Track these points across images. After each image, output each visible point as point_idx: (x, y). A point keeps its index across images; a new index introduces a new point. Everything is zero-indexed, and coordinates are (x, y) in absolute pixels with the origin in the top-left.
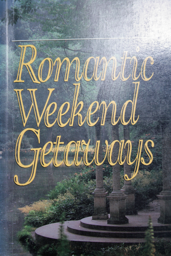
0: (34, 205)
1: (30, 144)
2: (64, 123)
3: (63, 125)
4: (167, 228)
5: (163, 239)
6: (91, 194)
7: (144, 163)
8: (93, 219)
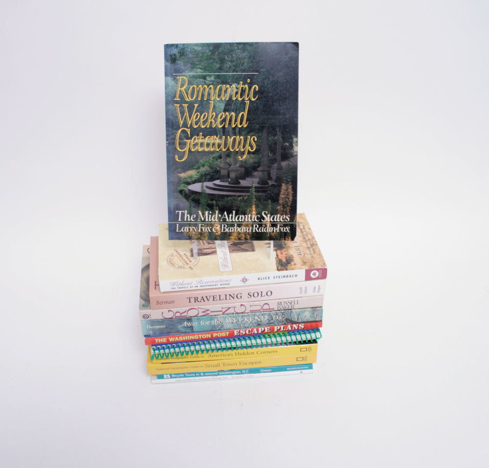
0: (187, 173)
1: (184, 137)
2: (204, 125)
3: (203, 127)
4: (262, 187)
5: (260, 194)
6: (219, 167)
7: (250, 150)
8: (221, 181)
